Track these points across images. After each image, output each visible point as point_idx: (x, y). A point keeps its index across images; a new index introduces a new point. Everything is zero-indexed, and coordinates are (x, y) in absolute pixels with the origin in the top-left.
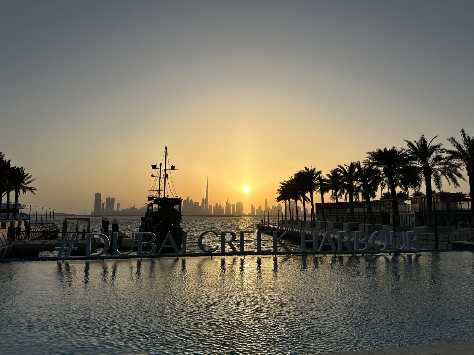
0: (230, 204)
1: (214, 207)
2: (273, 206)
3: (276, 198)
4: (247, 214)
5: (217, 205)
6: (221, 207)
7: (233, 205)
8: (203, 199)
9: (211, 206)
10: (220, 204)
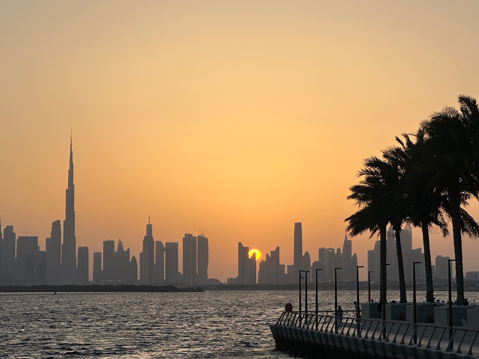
0: (159, 243)
1: (97, 256)
2: (322, 251)
3: (346, 220)
4: (224, 281)
5: (109, 245)
6: (123, 254)
7: (172, 247)
8: (56, 224)
9: (84, 251)
10: (120, 243)
